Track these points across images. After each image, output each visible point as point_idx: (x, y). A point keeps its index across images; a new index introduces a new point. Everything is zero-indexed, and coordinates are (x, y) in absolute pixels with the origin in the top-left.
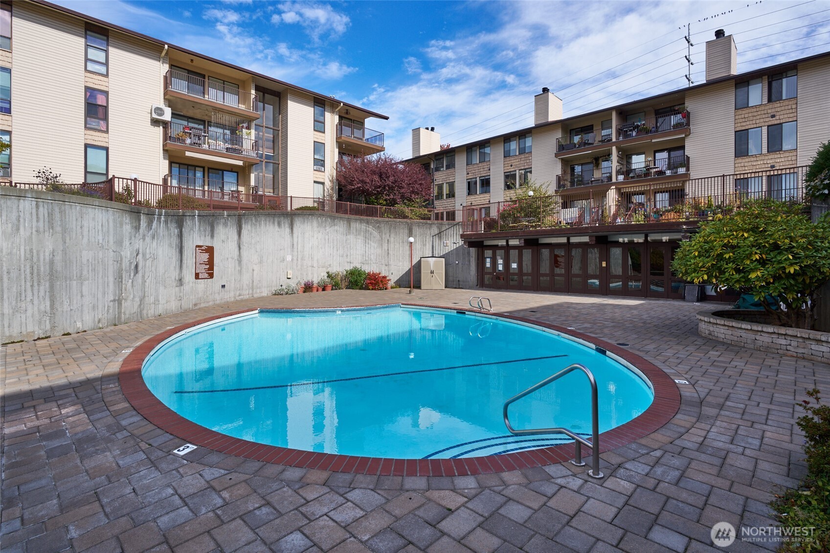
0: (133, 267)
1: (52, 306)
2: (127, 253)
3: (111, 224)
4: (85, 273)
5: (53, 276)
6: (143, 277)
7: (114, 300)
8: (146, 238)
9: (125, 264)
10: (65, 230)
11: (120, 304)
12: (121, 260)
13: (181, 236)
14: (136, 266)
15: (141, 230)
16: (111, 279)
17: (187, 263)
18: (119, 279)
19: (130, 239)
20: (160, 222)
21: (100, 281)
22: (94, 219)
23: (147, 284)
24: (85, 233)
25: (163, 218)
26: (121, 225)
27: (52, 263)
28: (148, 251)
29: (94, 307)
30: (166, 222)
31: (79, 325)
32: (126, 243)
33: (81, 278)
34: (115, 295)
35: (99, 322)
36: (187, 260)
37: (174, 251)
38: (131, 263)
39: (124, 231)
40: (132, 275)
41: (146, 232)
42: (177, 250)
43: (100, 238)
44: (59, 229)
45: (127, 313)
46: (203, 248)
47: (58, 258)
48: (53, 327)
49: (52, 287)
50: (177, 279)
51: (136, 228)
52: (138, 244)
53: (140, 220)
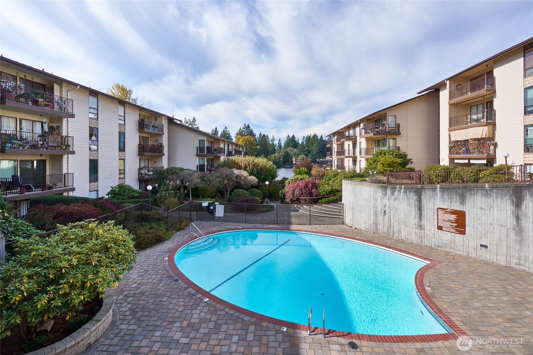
0: (383, 211)
1: (353, 218)
2: (380, 205)
3: (372, 193)
4: (362, 209)
5: (353, 207)
6: (390, 217)
7: (373, 223)
8: (391, 199)
9: (379, 209)
10: (356, 194)
11: (377, 225)
12: (377, 207)
13: (420, 200)
14: (385, 212)
15: (387, 196)
16: (372, 214)
17: (427, 218)
18: (376, 215)
19: (381, 199)
20: (401, 192)
21: (367, 214)
22: (365, 190)
23: (392, 221)
24: (362, 195)
25: (402, 190)
26: (376, 193)
27: (353, 204)
28: (392, 205)
29: (365, 223)
30: (405, 192)
31: (360, 227)
32: (379, 200)
33: (360, 211)
34: (374, 221)
35: (367, 229)
36: (427, 215)
37: (413, 208)
38: (381, 210)
39: (378, 196)
40: (382, 215)
41: (390, 197)
42: (416, 209)
43: (367, 198)
44: (355, 193)
45: (380, 230)
46: (448, 210)
47: (354, 203)
48: (353, 225)
49: (353, 212)
50: (417, 224)
51: (384, 194)
52: (386, 202)
53: (386, 191)
